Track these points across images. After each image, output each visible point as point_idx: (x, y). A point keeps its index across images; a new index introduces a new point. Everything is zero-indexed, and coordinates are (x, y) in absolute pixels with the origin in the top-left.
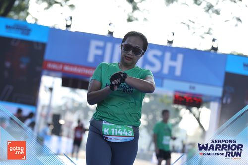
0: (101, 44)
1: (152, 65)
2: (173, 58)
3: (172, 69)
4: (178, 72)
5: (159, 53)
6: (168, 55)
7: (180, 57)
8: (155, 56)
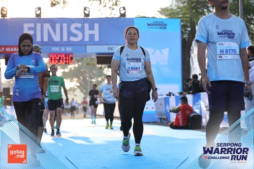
0: (32, 25)
1: (76, 36)
2: (92, 28)
3: (92, 36)
4: (97, 39)
5: (79, 26)
6: (87, 26)
7: (96, 26)
8: (76, 28)
